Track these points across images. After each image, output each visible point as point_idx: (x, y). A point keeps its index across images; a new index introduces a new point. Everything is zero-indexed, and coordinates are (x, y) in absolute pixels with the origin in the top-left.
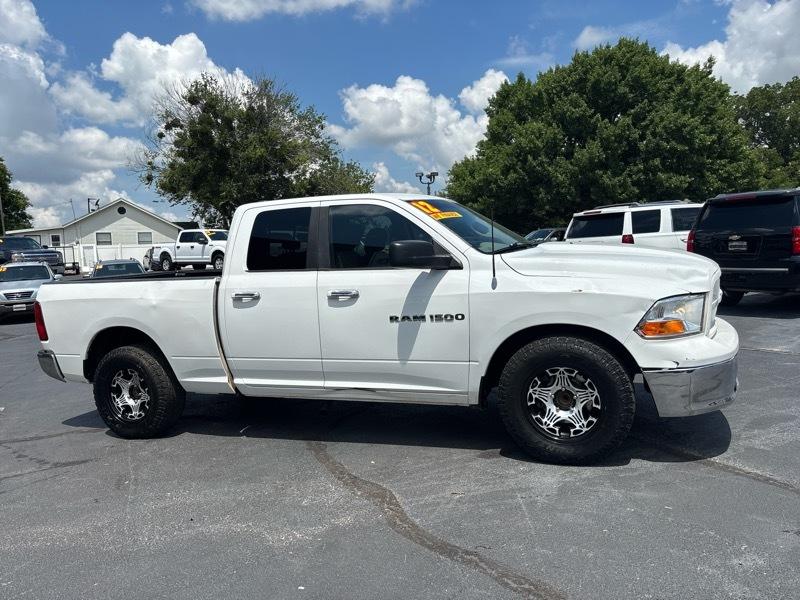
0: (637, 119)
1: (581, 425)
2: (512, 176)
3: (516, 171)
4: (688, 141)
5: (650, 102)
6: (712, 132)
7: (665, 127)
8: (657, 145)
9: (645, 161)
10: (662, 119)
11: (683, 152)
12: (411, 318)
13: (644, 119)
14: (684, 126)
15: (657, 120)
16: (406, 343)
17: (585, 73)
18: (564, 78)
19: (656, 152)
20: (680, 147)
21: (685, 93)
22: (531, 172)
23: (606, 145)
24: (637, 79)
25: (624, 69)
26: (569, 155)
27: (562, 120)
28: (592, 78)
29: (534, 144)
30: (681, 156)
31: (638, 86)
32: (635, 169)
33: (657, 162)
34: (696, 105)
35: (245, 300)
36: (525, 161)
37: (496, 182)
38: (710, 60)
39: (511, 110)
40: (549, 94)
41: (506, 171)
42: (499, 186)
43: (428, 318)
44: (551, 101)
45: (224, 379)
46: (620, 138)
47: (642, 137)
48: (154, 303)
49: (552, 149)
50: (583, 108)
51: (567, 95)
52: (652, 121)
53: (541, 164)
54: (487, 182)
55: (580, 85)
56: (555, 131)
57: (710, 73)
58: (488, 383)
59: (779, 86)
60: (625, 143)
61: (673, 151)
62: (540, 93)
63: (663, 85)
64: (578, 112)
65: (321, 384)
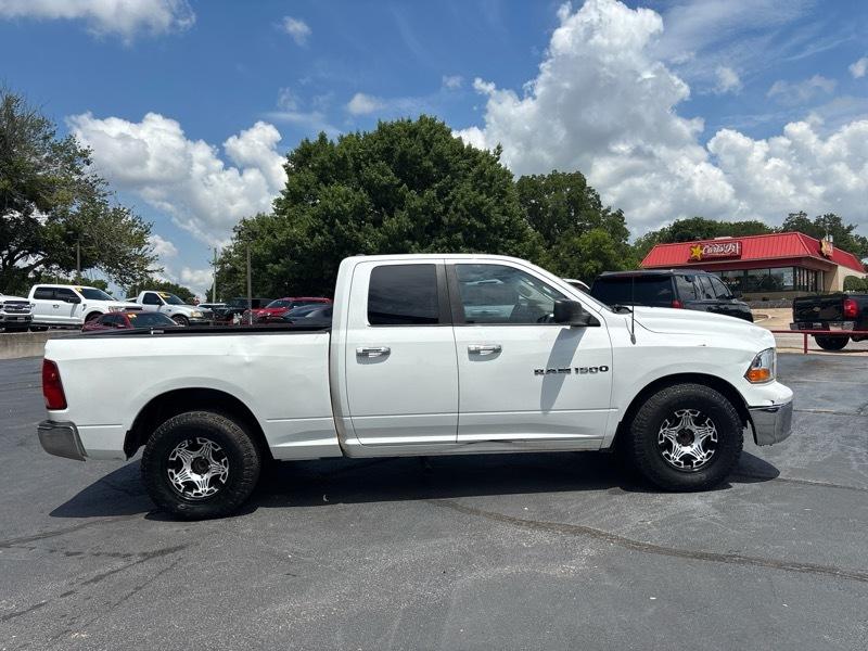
0: (442, 193)
1: (701, 456)
2: (319, 238)
3: (321, 234)
4: (485, 220)
5: (453, 179)
6: (504, 214)
7: (465, 204)
8: (459, 219)
9: (449, 234)
10: (462, 198)
11: (482, 229)
12: (556, 370)
13: (446, 195)
14: (482, 204)
15: (459, 196)
16: (549, 395)
17: (392, 143)
18: (370, 145)
19: (457, 227)
20: (479, 225)
21: (481, 174)
22: (339, 236)
23: (413, 216)
24: (440, 155)
25: (428, 145)
26: (377, 223)
27: (370, 187)
28: (399, 149)
29: (342, 207)
30: (480, 233)
31: (440, 161)
32: (440, 241)
33: (459, 236)
34: (491, 186)
35: (371, 355)
36: (332, 225)
37: (301, 244)
38: (499, 148)
39: (313, 169)
40: (355, 159)
41: (312, 232)
42: (305, 249)
43: (573, 371)
44: (358, 168)
45: (334, 441)
46: (427, 210)
47: (446, 211)
49: (360, 213)
50: (391, 178)
51: (374, 162)
52: (454, 197)
53: (350, 229)
54: (291, 243)
55: (387, 153)
56: (363, 195)
57: (498, 159)
58: (624, 426)
59: (542, 177)
60: (429, 216)
61: (472, 227)
62: (345, 156)
63: (463, 164)
64: (385, 180)
65: (452, 438)
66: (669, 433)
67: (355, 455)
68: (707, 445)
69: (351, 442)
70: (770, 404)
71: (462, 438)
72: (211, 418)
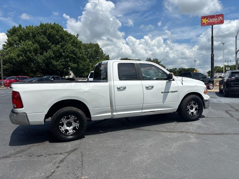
0: (62, 46)
1: (195, 112)
2: (21, 58)
3: (22, 56)
4: (76, 55)
5: (65, 42)
6: (81, 53)
7: (70, 50)
8: (68, 54)
9: (64, 59)
10: (69, 48)
11: (75, 58)
12: (166, 92)
13: (64, 47)
14: (75, 50)
15: (68, 48)
16: (165, 98)
17: (46, 30)
18: (38, 30)
19: (68, 57)
20: (74, 56)
21: (74, 42)
22: (28, 57)
23: (54, 52)
24: (61, 35)
25: (58, 31)
26: (41, 54)
27: (39, 42)
28: (48, 32)
29: (30, 48)
30: (74, 58)
31: (62, 37)
32: (62, 60)
33: (68, 59)
34: (76, 45)
35: (121, 89)
36: (26, 54)
37: (15, 59)
38: (78, 34)
39: (17, 35)
40: (33, 33)
41: (18, 56)
42: (16, 61)
43: (170, 92)
44: (34, 36)
45: (110, 114)
46: (58, 51)
47: (64, 52)
48: (86, 90)
49: (36, 51)
50: (46, 40)
51: (40, 35)
52: (66, 48)
53: (32, 55)
54: (11, 59)
55: (45, 33)
56: (36, 45)
57: (77, 38)
58: (180, 106)
59: (87, 44)
60: (59, 53)
61: (72, 57)
62: (29, 32)
63: (68, 38)
64: (44, 41)
65: (141, 111)
66: (189, 107)
67: (115, 117)
68: (196, 109)
69: (115, 114)
70: (208, 99)
71: (143, 111)
72: (74, 109)
